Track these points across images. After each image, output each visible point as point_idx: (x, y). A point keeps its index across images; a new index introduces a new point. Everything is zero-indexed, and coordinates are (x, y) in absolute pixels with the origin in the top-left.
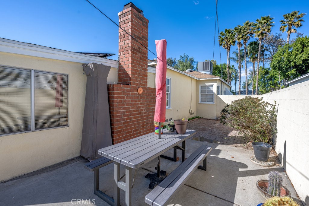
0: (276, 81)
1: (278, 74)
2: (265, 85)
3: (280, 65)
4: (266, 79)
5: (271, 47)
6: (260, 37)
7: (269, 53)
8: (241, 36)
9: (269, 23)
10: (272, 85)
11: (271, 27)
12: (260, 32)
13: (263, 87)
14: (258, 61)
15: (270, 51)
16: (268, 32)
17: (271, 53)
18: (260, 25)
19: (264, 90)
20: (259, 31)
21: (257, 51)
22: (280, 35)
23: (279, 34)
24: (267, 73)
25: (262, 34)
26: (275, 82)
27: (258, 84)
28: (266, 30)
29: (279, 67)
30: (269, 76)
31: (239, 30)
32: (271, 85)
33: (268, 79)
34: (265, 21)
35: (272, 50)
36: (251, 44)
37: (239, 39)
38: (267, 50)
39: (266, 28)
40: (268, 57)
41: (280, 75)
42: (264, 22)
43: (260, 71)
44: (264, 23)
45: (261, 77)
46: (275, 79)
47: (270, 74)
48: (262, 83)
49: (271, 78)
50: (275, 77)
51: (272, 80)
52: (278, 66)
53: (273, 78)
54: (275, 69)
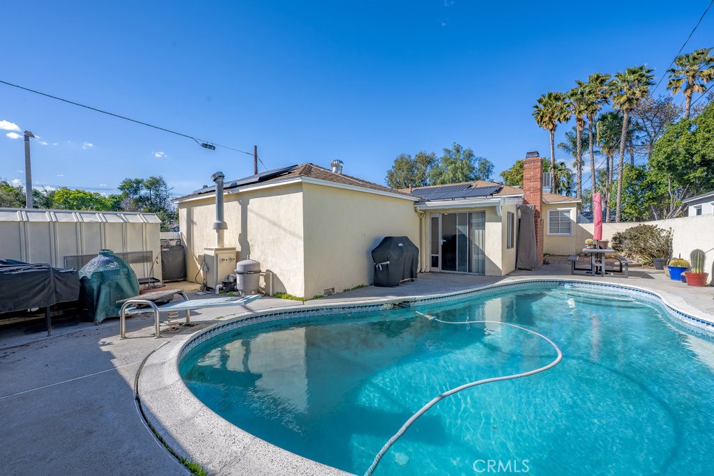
0: (661, 191)
1: (666, 178)
2: (637, 200)
3: (670, 161)
4: (637, 188)
5: (648, 123)
6: (626, 106)
7: (646, 133)
8: (583, 107)
9: (644, 79)
10: (654, 199)
11: (649, 87)
12: (624, 98)
13: (632, 204)
14: (621, 154)
15: (646, 131)
16: (642, 96)
17: (649, 134)
18: (624, 85)
19: (635, 209)
20: (622, 95)
21: (618, 133)
22: (669, 99)
23: (666, 97)
24: (641, 176)
25: (629, 100)
26: (660, 194)
27: (621, 198)
28: (638, 94)
29: (670, 166)
30: (645, 182)
31: (579, 96)
32: (649, 199)
33: (644, 189)
34: (637, 75)
35: (651, 130)
36: (603, 118)
37: (580, 112)
38: (641, 129)
39: (638, 89)
40: (643, 143)
41: (671, 179)
42: (632, 77)
43: (625, 174)
44: (633, 79)
45: (627, 185)
46: (660, 188)
47: (649, 179)
48: (629, 196)
49: (650, 186)
50: (660, 183)
51: (651, 189)
52: (666, 164)
53: (654, 186)
54: (660, 169)
